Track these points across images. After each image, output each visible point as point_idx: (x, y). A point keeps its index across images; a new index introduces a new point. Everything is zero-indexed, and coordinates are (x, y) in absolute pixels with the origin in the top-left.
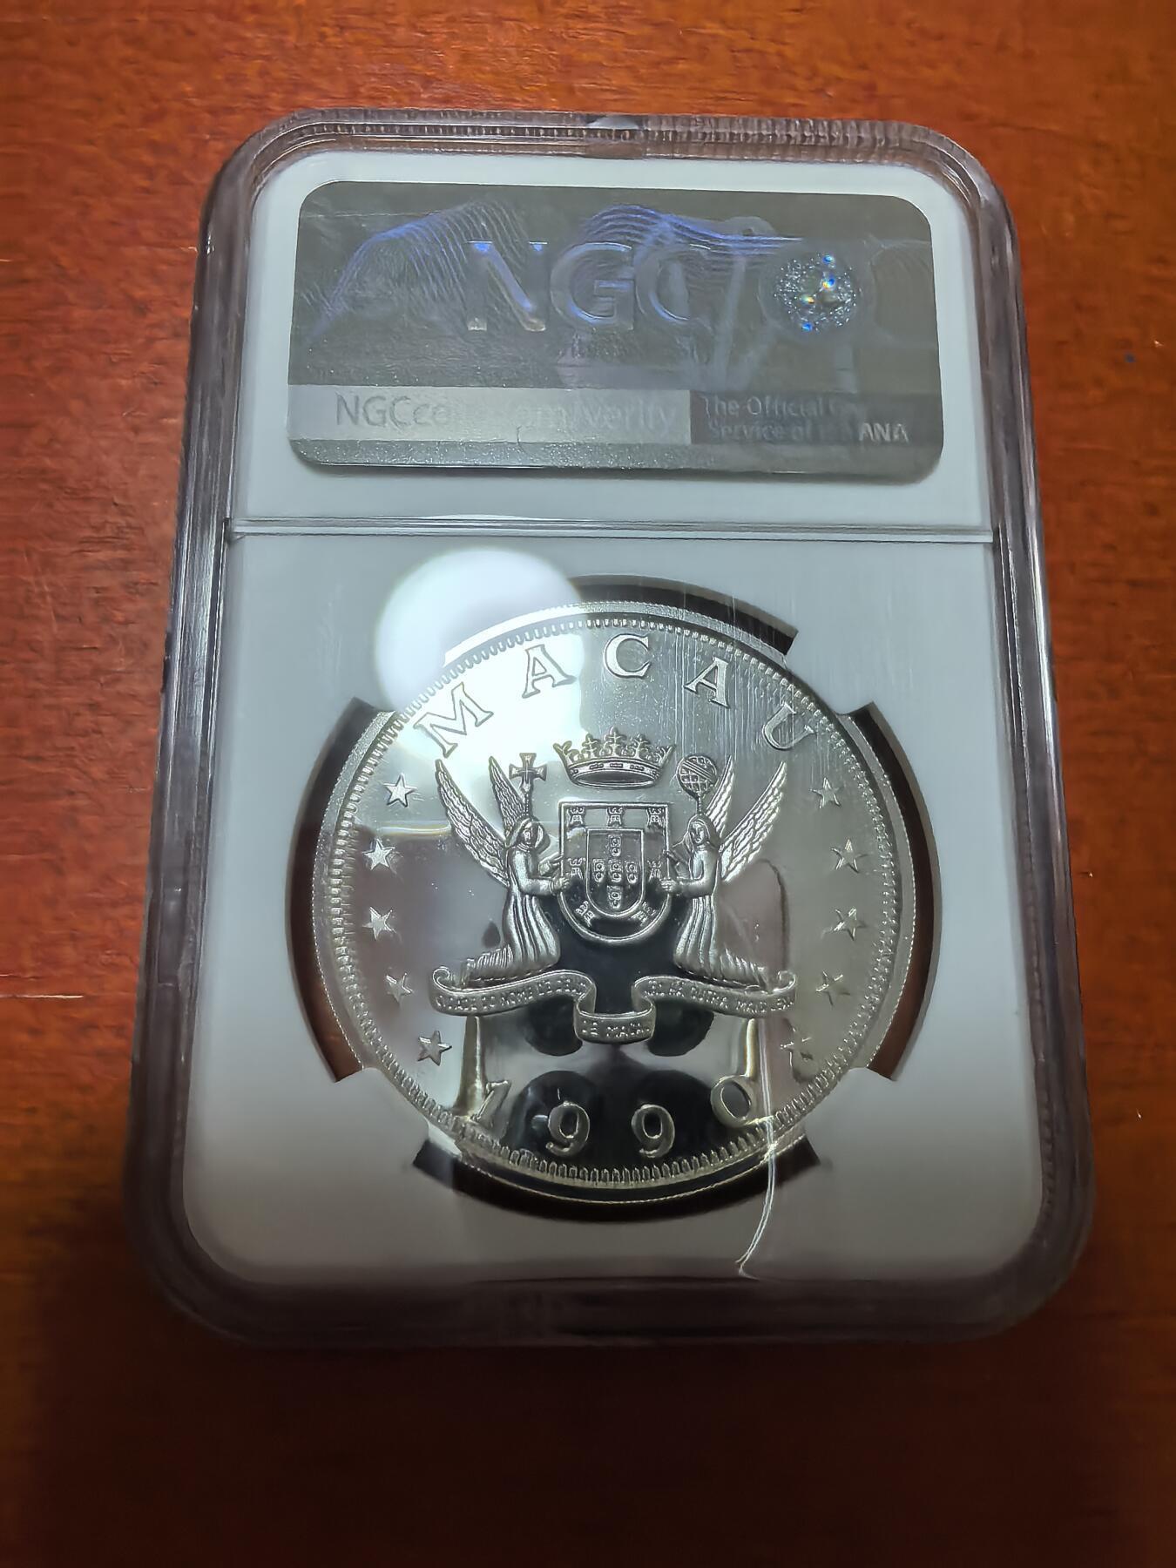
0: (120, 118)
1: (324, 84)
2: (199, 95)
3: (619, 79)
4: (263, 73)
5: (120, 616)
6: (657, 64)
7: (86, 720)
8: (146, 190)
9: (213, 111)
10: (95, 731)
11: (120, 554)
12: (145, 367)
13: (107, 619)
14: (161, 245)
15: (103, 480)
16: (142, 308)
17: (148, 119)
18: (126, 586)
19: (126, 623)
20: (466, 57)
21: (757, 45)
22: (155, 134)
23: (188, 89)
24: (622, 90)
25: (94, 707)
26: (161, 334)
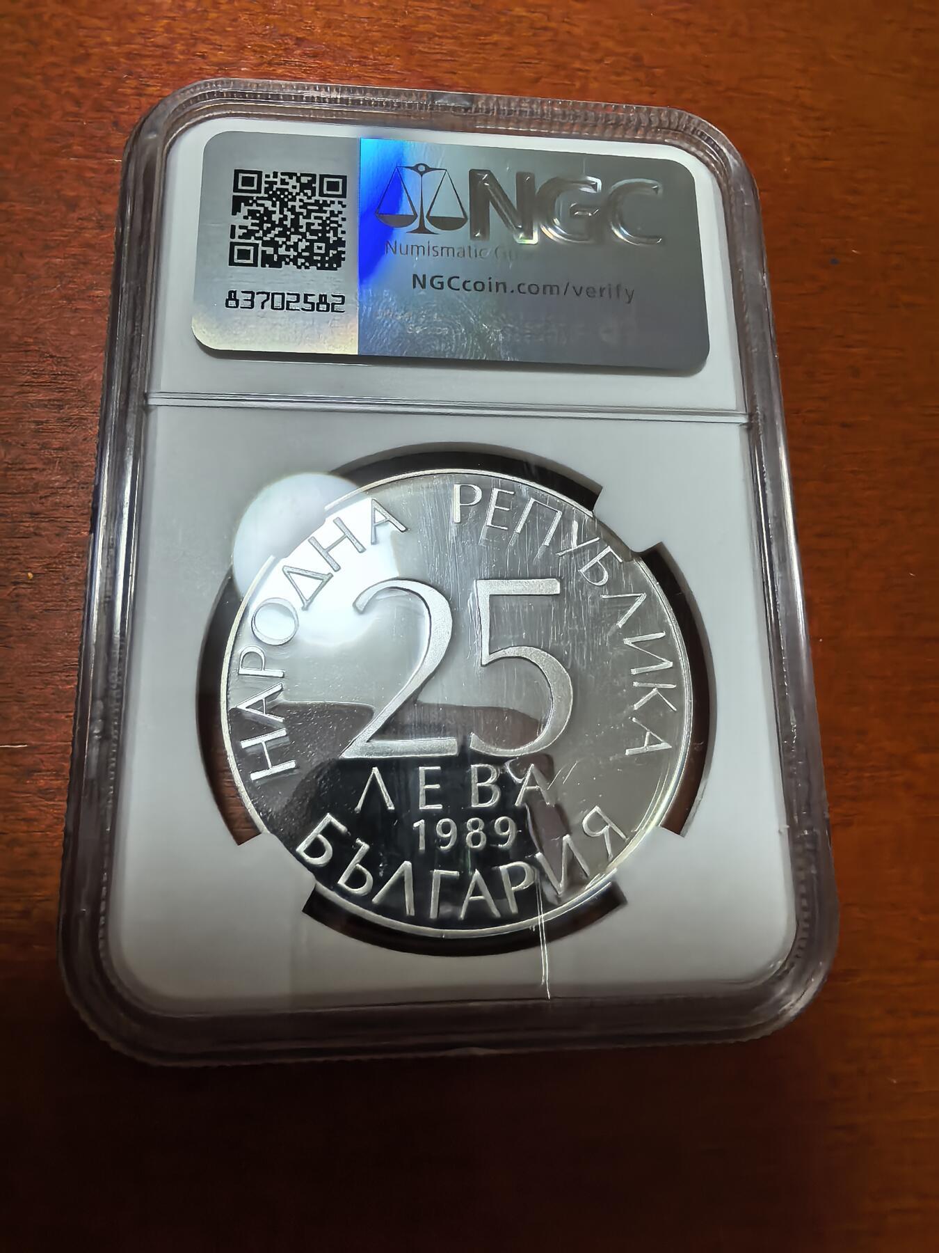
0: (52, 59)
1: (217, 39)
2: (118, 44)
3: (449, 45)
4: (168, 29)
5: (56, 444)
6: (477, 35)
7: (28, 525)
8: (76, 115)
9: (129, 56)
10: (36, 534)
11: (56, 395)
12: (74, 251)
13: (44, 446)
14: (86, 157)
15: (41, 336)
16: (73, 205)
17: (76, 61)
18: (60, 419)
19: (61, 449)
20: (328, 24)
21: (553, 25)
22: (81, 71)
23: (108, 39)
24: (451, 53)
25: (34, 514)
26: (90, 225)
